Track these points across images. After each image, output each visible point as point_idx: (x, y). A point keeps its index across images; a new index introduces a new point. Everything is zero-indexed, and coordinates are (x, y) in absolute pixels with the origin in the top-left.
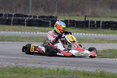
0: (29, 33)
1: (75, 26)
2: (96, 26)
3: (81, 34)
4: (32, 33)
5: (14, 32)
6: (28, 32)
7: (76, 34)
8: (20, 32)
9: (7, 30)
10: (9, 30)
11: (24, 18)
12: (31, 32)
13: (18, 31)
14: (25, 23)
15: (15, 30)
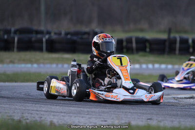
0: (54, 66)
1: (148, 50)
2: (191, 50)
3: (163, 66)
4: (60, 66)
5: (23, 65)
6: (51, 63)
7: (153, 66)
8: (35, 66)
9: (8, 60)
10: (12, 62)
11: (39, 36)
12: (57, 64)
13: (31, 62)
14: (43, 46)
15: (25, 61)
